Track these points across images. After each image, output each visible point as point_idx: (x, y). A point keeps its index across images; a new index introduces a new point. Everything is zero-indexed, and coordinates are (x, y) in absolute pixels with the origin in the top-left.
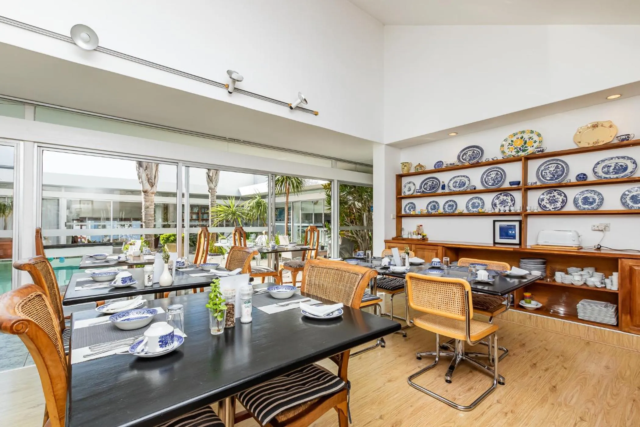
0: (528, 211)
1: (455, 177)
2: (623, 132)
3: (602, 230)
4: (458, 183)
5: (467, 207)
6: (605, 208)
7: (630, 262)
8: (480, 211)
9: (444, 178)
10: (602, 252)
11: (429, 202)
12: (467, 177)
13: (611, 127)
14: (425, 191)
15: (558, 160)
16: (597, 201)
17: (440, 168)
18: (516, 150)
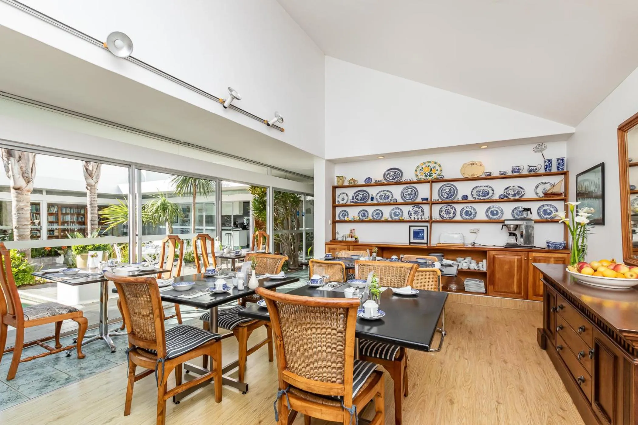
0: (434, 220)
1: (381, 191)
2: (487, 170)
3: (475, 233)
4: (383, 196)
5: (390, 215)
6: (477, 218)
7: (493, 253)
8: (401, 218)
9: (373, 191)
10: (476, 247)
11: (359, 211)
12: (390, 192)
13: (481, 165)
14: (357, 201)
15: (451, 184)
16: (473, 214)
17: (369, 183)
18: (425, 175)
